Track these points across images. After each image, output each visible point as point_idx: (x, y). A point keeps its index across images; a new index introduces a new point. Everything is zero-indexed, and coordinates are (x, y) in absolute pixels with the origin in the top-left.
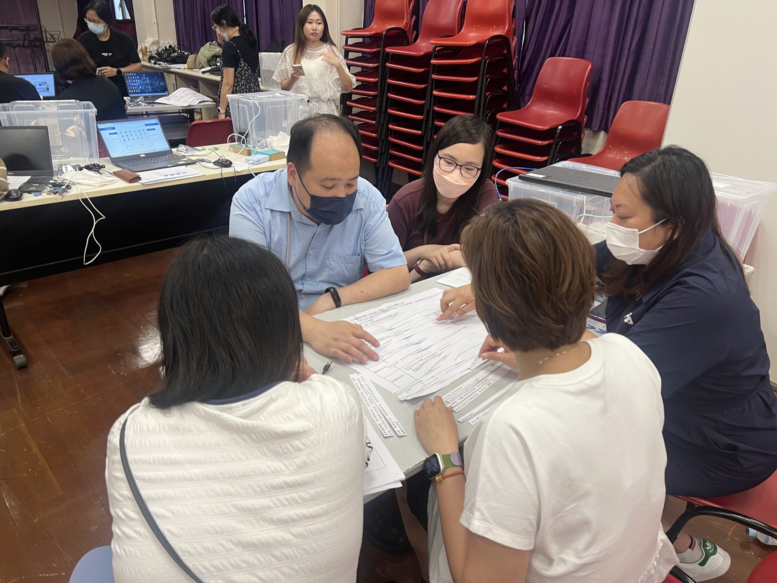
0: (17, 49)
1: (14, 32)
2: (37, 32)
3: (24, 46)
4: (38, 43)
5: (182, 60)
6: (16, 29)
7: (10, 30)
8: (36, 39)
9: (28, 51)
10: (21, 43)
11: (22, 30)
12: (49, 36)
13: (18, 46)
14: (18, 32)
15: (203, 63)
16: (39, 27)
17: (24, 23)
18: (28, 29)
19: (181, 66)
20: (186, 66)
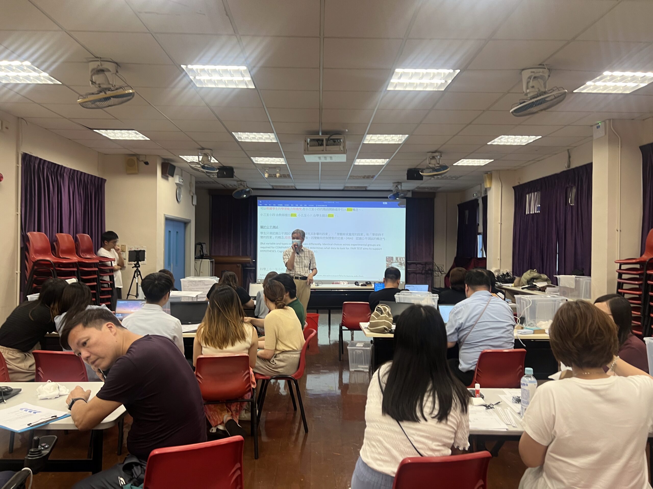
0: (418, 275)
1: (418, 266)
2: (431, 266)
3: (422, 273)
4: (430, 272)
5: (511, 281)
6: (419, 263)
7: (416, 265)
8: (430, 270)
9: (424, 276)
10: (420, 271)
11: (422, 265)
12: (436, 268)
13: (419, 273)
14: (420, 265)
15: (524, 283)
16: (433, 263)
17: (424, 260)
18: (426, 264)
19: (510, 285)
20: (513, 285)
